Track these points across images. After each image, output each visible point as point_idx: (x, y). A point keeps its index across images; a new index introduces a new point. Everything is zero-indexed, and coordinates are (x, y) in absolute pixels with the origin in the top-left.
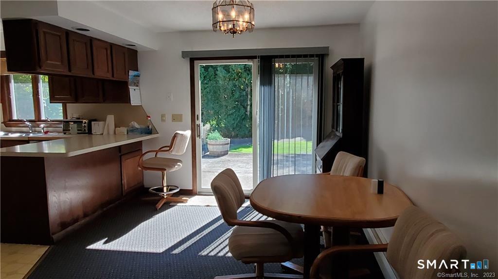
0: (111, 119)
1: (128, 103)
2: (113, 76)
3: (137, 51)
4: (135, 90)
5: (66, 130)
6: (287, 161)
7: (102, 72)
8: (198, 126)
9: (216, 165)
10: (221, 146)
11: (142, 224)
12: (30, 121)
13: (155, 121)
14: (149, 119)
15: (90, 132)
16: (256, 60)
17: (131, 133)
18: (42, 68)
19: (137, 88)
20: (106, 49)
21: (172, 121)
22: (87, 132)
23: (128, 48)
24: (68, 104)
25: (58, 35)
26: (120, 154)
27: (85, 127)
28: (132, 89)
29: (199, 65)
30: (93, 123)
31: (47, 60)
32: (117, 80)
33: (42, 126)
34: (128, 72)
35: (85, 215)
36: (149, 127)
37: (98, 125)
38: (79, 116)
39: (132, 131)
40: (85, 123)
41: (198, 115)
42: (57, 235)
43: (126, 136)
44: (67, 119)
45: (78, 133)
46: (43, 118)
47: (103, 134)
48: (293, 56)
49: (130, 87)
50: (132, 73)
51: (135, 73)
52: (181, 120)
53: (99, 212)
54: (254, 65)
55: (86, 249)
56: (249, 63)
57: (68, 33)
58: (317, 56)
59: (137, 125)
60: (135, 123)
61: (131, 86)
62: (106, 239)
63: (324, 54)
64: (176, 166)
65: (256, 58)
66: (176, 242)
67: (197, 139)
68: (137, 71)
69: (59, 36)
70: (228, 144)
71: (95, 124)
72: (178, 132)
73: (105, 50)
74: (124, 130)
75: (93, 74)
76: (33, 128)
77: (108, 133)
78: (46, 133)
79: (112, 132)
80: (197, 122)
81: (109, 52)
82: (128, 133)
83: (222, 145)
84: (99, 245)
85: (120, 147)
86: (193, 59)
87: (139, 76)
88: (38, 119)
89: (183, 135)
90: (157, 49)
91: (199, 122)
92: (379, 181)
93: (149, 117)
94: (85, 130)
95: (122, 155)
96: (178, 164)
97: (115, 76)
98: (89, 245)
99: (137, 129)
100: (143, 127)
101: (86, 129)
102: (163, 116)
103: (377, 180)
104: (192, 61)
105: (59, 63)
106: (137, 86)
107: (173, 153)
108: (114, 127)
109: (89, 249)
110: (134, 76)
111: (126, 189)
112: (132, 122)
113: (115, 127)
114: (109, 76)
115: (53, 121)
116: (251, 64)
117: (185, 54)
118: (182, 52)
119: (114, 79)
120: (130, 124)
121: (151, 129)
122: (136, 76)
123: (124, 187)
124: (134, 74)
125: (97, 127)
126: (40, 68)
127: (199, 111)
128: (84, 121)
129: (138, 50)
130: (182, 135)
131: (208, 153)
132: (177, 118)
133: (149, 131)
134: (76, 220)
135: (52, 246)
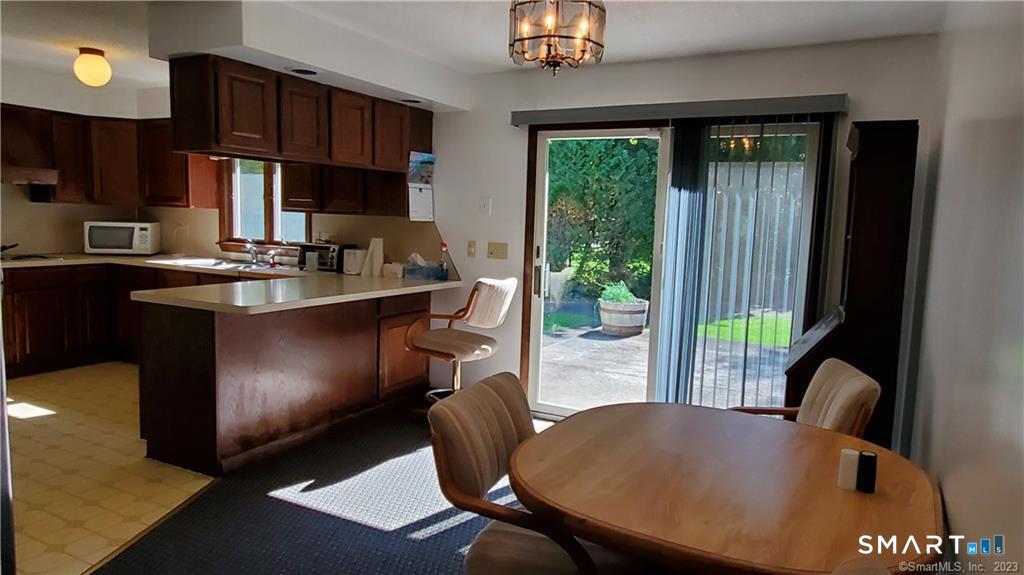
0: (377, 245)
1: (403, 215)
2: (373, 163)
3: (432, 113)
4: (421, 190)
5: (302, 263)
6: (773, 363)
7: (349, 153)
8: (538, 269)
9: (606, 356)
10: (627, 316)
11: (391, 461)
12: (258, 243)
13: (456, 254)
14: (444, 249)
15: (340, 270)
16: (668, 130)
17: (410, 277)
18: (222, 145)
19: (429, 186)
20: (362, 110)
21: (489, 257)
22: (335, 267)
23: (411, 107)
24: (314, 215)
25: (260, 84)
26: (379, 317)
27: (332, 258)
28: (413, 189)
29: (548, 140)
30: (346, 251)
31: (233, 131)
32: (383, 169)
33: (272, 252)
34: (409, 154)
35: (294, 428)
36: (442, 266)
37: (355, 257)
38: (331, 237)
39: (412, 272)
40: (334, 250)
41: (538, 247)
42: (230, 460)
43: (400, 280)
44: (311, 241)
45: (319, 270)
46: (277, 238)
47: (359, 274)
48: (754, 119)
49: (410, 184)
50: (416, 157)
51: (426, 156)
52: (504, 256)
53: (324, 426)
54: (662, 140)
55: (267, 496)
56: (652, 135)
57: (279, 79)
58: (815, 117)
59: (421, 261)
60: (418, 256)
61: (412, 181)
62: (312, 482)
63: (834, 113)
64: (477, 352)
65: (668, 126)
66: (431, 513)
67: (534, 297)
68: (430, 152)
69: (262, 85)
70: (643, 312)
71: (349, 254)
72: (482, 280)
73: (359, 112)
74: (397, 268)
75: (330, 157)
76: (259, 256)
77: (372, 274)
78: (273, 265)
79: (376, 272)
80: (536, 262)
81: (367, 116)
82: (404, 276)
83: (630, 312)
84: (290, 493)
85: (379, 300)
86: (535, 126)
87: (432, 163)
88: (270, 240)
89: (494, 286)
90: (467, 109)
91: (542, 262)
92: (861, 456)
93: (445, 246)
94: (332, 265)
95: (383, 318)
96: (483, 346)
97: (376, 162)
98: (276, 488)
99: (421, 268)
100: (435, 264)
101: (335, 262)
102: (471, 244)
103: (857, 453)
104: (533, 132)
105: (258, 136)
106: (427, 182)
107: (471, 323)
108: (382, 261)
109: (272, 498)
110: (422, 163)
111: (386, 385)
112: (413, 255)
113: (385, 262)
114: (364, 162)
115: (291, 245)
116: (658, 137)
117: (517, 118)
118: (513, 113)
119: (378, 168)
120: (409, 258)
121: (447, 270)
122: (426, 163)
123: (383, 382)
124: (421, 159)
125: (352, 259)
126: (218, 144)
127: (542, 239)
128: (333, 247)
129: (434, 111)
130: (492, 287)
131: (600, 328)
132: (497, 251)
133: (442, 275)
134: (273, 436)
135: (219, 479)
